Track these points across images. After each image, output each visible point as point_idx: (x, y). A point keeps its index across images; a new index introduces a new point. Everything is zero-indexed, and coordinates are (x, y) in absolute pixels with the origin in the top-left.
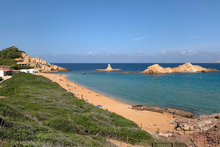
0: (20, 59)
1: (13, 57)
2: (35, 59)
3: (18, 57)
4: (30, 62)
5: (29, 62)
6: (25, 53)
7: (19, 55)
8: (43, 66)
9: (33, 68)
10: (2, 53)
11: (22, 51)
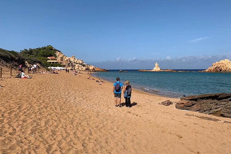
0: (53, 57)
1: (45, 55)
2: (69, 58)
3: (51, 56)
4: (63, 60)
5: (61, 60)
6: (59, 51)
7: (53, 54)
8: (77, 65)
9: (64, 67)
10: (34, 51)
11: (57, 50)
